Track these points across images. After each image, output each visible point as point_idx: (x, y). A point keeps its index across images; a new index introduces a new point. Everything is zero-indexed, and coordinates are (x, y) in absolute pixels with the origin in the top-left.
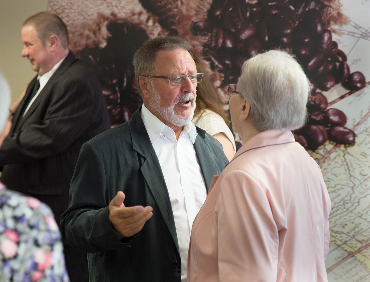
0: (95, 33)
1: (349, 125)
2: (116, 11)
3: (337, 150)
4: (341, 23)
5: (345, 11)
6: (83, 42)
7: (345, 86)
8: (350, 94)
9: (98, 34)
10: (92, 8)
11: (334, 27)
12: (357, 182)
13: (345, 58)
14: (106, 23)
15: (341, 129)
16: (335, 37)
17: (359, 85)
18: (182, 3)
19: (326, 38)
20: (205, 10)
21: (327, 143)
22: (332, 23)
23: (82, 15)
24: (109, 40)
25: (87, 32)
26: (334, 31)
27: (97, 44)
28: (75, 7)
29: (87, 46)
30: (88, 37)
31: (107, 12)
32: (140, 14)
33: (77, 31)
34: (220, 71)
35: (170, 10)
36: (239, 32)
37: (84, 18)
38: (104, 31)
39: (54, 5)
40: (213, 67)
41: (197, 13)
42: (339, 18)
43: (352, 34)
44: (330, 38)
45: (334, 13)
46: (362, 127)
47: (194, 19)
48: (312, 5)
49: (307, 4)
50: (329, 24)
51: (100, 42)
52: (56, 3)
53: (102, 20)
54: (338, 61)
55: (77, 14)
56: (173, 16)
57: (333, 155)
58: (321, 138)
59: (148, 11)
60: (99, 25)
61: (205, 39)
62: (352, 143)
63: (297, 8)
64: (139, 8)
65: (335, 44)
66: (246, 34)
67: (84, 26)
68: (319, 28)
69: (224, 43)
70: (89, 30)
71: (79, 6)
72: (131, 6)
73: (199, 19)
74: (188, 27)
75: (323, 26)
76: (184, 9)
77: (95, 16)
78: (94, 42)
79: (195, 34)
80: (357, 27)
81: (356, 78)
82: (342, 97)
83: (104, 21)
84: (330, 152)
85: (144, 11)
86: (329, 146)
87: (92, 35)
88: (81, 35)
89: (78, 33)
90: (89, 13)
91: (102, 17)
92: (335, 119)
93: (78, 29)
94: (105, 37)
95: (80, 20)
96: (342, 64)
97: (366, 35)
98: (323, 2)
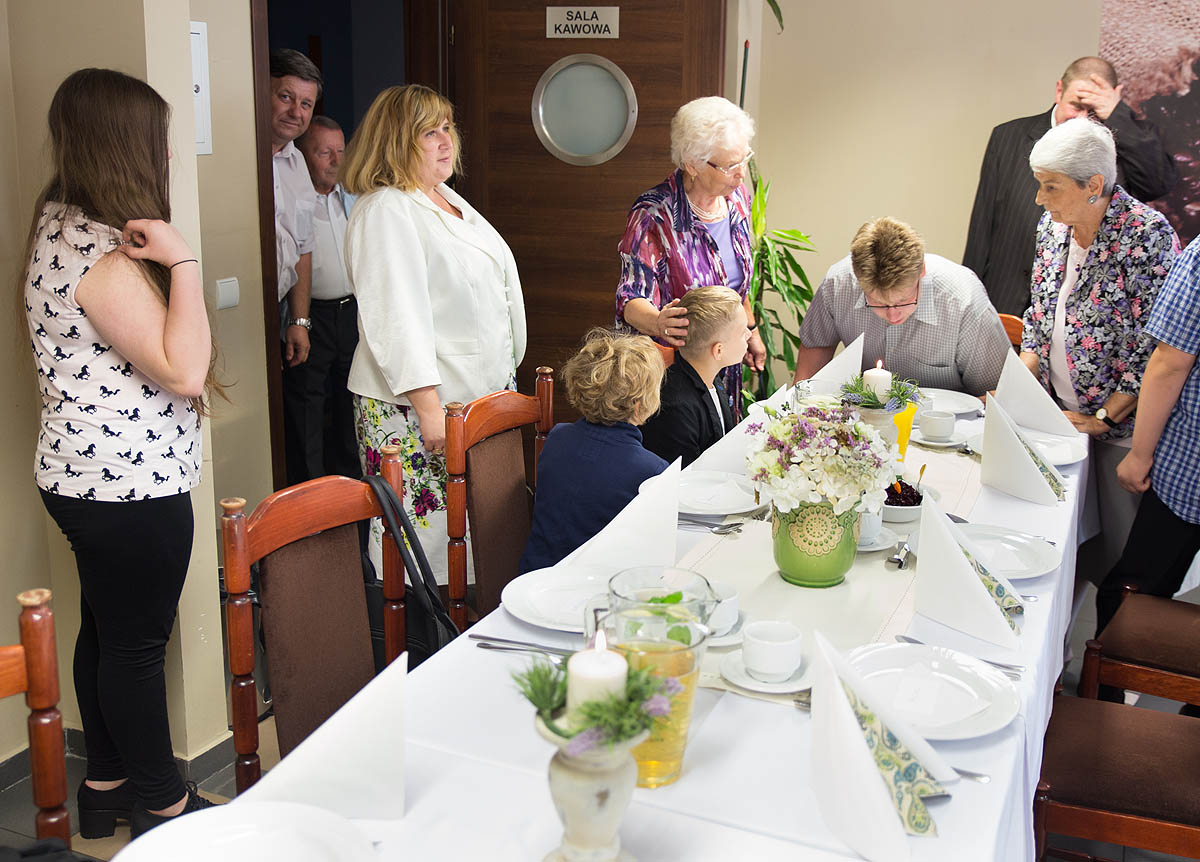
0: (1172, 75)
6: (1153, 88)
9: (1176, 77)
10: (1170, 41)
14: (1191, 61)
23: (1153, 51)
24: (1193, 85)
25: (1159, 74)
27: (1173, 91)
28: (1143, 40)
29: (1158, 94)
30: (1161, 81)
31: (1194, 46)
33: (1144, 73)
37: (1157, 54)
38: (1187, 72)
39: (1111, 37)
51: (1179, 88)
52: (1114, 34)
53: (1185, 57)
55: (1146, 49)
60: (1179, 65)
67: (1156, 66)
70: (1164, 71)
71: (1150, 38)
77: (1175, 52)
78: (1170, 87)
83: (1188, 59)
87: (1167, 78)
88: (1150, 78)
89: (1145, 76)
90: (1166, 48)
91: (1187, 53)
93: (1146, 70)
94: (1189, 81)
95: (1149, 57)
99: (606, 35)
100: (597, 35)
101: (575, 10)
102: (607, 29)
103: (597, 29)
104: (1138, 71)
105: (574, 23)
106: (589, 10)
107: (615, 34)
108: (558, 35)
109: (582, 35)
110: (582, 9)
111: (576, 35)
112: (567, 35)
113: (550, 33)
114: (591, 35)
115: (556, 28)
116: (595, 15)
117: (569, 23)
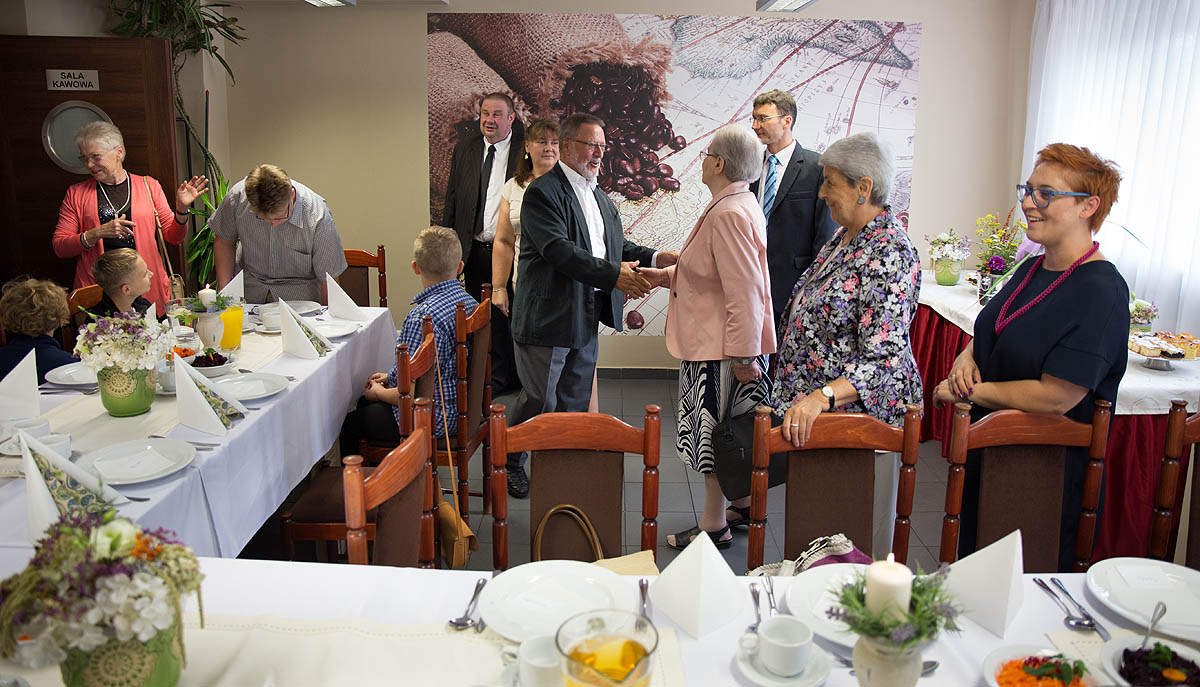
0: (469, 109)
1: (675, 176)
3: (667, 194)
4: (667, 99)
5: (669, 90)
6: (460, 116)
7: (671, 146)
8: (675, 153)
9: (472, 110)
11: (662, 102)
12: (682, 219)
13: (670, 126)
15: (669, 179)
16: (662, 110)
17: (681, 146)
18: (542, 84)
19: (656, 111)
20: (561, 89)
21: (659, 190)
22: (660, 99)
23: (458, 95)
25: (463, 108)
26: (662, 106)
27: (471, 118)
28: (452, 89)
29: (463, 119)
30: (464, 112)
33: (454, 108)
35: (532, 89)
36: (589, 106)
37: (460, 97)
39: (434, 87)
41: (555, 92)
42: (665, 96)
43: (675, 107)
44: (659, 111)
45: (662, 92)
46: (684, 177)
47: (552, 97)
48: (645, 85)
49: (641, 85)
50: (657, 100)
52: (436, 85)
54: (665, 128)
55: (454, 94)
56: (535, 95)
57: (663, 200)
58: (654, 187)
59: (514, 91)
60: (472, 102)
61: (561, 113)
62: (678, 189)
63: (633, 88)
65: (663, 115)
67: (460, 103)
68: (651, 103)
70: (465, 107)
71: (455, 87)
73: (556, 96)
74: (547, 103)
75: (653, 101)
76: (543, 89)
79: (553, 108)
80: (678, 102)
81: (679, 140)
82: (669, 155)
84: (661, 197)
86: (660, 192)
87: (466, 110)
88: (458, 110)
91: (476, 96)
92: (665, 171)
93: (455, 106)
95: (456, 99)
96: (668, 130)
97: (685, 109)
98: (653, 83)
99: (90, 89)
100: (84, 89)
101: (67, 72)
102: (91, 85)
103: (83, 84)
104: (451, 107)
105: (67, 80)
106: (77, 73)
107: (97, 88)
108: (56, 88)
109: (73, 88)
110: (72, 72)
111: (69, 88)
112: (62, 88)
113: (51, 87)
114: (80, 88)
115: (54, 84)
116: (81, 76)
117: (63, 81)
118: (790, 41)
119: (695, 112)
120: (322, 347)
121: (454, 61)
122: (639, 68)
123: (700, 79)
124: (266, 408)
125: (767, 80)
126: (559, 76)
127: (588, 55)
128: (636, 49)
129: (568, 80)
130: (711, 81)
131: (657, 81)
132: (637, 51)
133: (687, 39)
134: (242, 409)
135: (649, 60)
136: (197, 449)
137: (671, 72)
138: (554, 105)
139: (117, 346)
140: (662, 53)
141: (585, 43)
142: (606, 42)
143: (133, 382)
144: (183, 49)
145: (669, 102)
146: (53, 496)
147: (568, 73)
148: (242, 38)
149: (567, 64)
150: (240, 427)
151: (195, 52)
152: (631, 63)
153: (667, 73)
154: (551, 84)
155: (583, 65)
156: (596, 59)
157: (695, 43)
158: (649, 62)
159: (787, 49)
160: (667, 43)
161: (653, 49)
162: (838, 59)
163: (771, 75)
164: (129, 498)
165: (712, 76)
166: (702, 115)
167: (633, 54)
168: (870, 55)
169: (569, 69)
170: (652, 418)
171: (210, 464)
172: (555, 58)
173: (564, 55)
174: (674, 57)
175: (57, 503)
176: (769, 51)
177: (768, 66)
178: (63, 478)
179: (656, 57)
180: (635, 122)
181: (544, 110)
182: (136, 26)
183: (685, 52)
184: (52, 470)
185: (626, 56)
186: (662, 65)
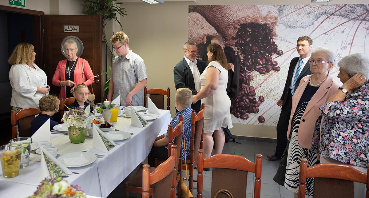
0: (202, 40)
1: (278, 65)
2: (209, 33)
3: (275, 72)
4: (276, 36)
5: (277, 33)
6: (199, 42)
7: (277, 54)
8: (278, 56)
9: (203, 40)
10: (202, 32)
11: (274, 37)
12: (281, 82)
13: (277, 46)
14: (206, 37)
15: (276, 66)
16: (274, 40)
17: (281, 54)
18: (229, 31)
19: (271, 41)
20: (236, 33)
21: (272, 70)
22: (273, 36)
23: (199, 34)
24: (207, 41)
25: (200, 39)
26: (274, 39)
27: (203, 43)
28: (196, 32)
29: (200, 43)
31: (206, 33)
32: (216, 34)
34: (240, 50)
35: (225, 33)
36: (246, 39)
38: (205, 39)
40: (238, 49)
41: (233, 33)
42: (275, 35)
43: (279, 39)
44: (273, 40)
45: (274, 34)
46: (282, 66)
47: (232, 35)
48: (267, 31)
49: (266, 31)
50: (272, 36)
52: (191, 31)
54: (275, 47)
55: (197, 34)
56: (226, 35)
57: (274, 74)
58: (270, 69)
59: (219, 33)
60: (204, 37)
61: (236, 41)
62: (279, 70)
63: (263, 32)
64: (216, 32)
65: (274, 42)
66: (248, 40)
67: (199, 37)
68: (269, 38)
69: (242, 42)
70: (201, 39)
71: (198, 32)
72: (213, 32)
73: (234, 35)
74: (231, 38)
75: (270, 37)
76: (229, 32)
77: (203, 35)
78: (202, 42)
79: (233, 40)
80: (280, 37)
81: (280, 52)
82: (276, 57)
84: (273, 73)
85: (217, 33)
86: (273, 71)
87: (201, 40)
88: (198, 40)
90: (201, 34)
91: (205, 35)
92: (274, 64)
95: (198, 36)
96: (276, 48)
97: (283, 40)
98: (271, 30)
99: (76, 32)
100: (74, 32)
101: (70, 26)
102: (77, 30)
103: (74, 30)
104: (196, 39)
105: (69, 29)
106: (73, 26)
107: (78, 31)
108: (66, 32)
109: (71, 32)
110: (71, 26)
111: (70, 32)
112: (68, 32)
114: (73, 32)
115: (66, 30)
116: (74, 27)
117: (68, 29)
118: (326, 13)
119: (287, 41)
120: (144, 123)
121: (198, 22)
122: (265, 25)
123: (289, 29)
124: (122, 144)
125: (316, 29)
126: (235, 28)
127: (246, 20)
128: (264, 18)
129: (239, 29)
130: (294, 29)
131: (272, 30)
132: (265, 18)
133: (284, 13)
134: (114, 144)
135: (269, 22)
136: (97, 157)
137: (278, 26)
138: (233, 38)
139: (75, 119)
140: (275, 19)
141: (245, 16)
142: (253, 15)
143: (79, 132)
144: (107, 18)
145: (277, 37)
146: (49, 170)
147: (239, 27)
148: (126, 15)
149: (238, 23)
150: (113, 150)
151: (110, 19)
152: (262, 23)
153: (276, 27)
154: (232, 31)
155: (244, 24)
156: (249, 21)
157: (287, 15)
158: (269, 23)
159: (325, 16)
160: (276, 15)
161: (271, 18)
162: (346, 20)
163: (318, 27)
164: (73, 172)
165: (294, 27)
166: (290, 42)
167: (263, 20)
168: (361, 18)
169: (239, 25)
170: (259, 159)
171: (101, 163)
172: (234, 21)
173: (237, 20)
174: (279, 21)
175: (49, 172)
176: (317, 17)
177: (317, 23)
178: (52, 163)
179: (272, 20)
180: (263, 45)
181: (229, 40)
182: (92, 11)
183: (283, 18)
184: (49, 160)
185: (260, 20)
186: (274, 24)
